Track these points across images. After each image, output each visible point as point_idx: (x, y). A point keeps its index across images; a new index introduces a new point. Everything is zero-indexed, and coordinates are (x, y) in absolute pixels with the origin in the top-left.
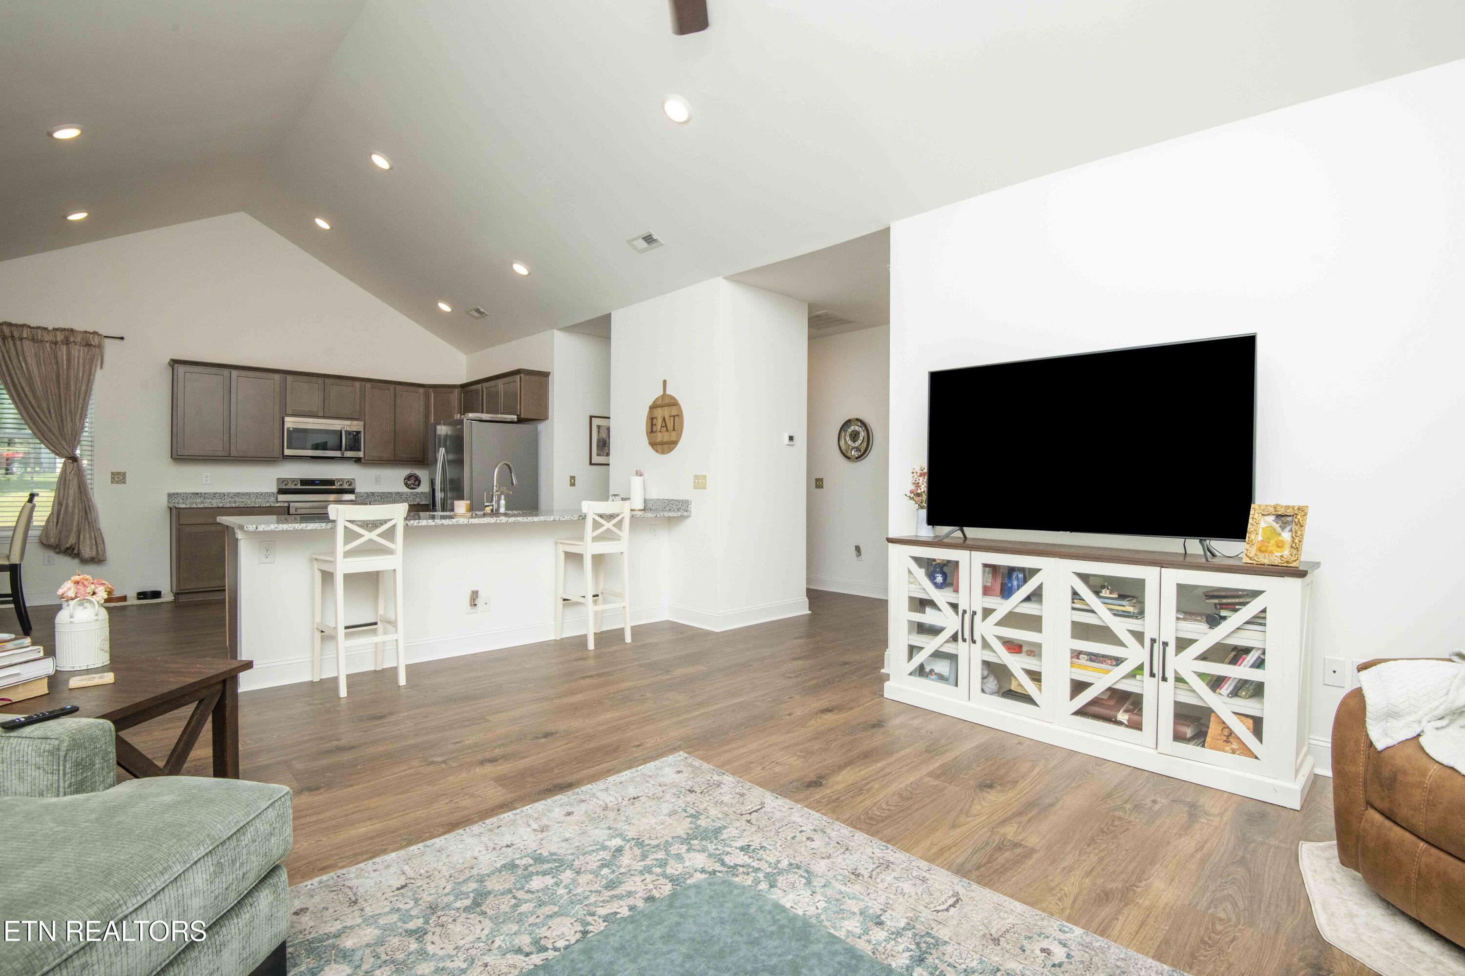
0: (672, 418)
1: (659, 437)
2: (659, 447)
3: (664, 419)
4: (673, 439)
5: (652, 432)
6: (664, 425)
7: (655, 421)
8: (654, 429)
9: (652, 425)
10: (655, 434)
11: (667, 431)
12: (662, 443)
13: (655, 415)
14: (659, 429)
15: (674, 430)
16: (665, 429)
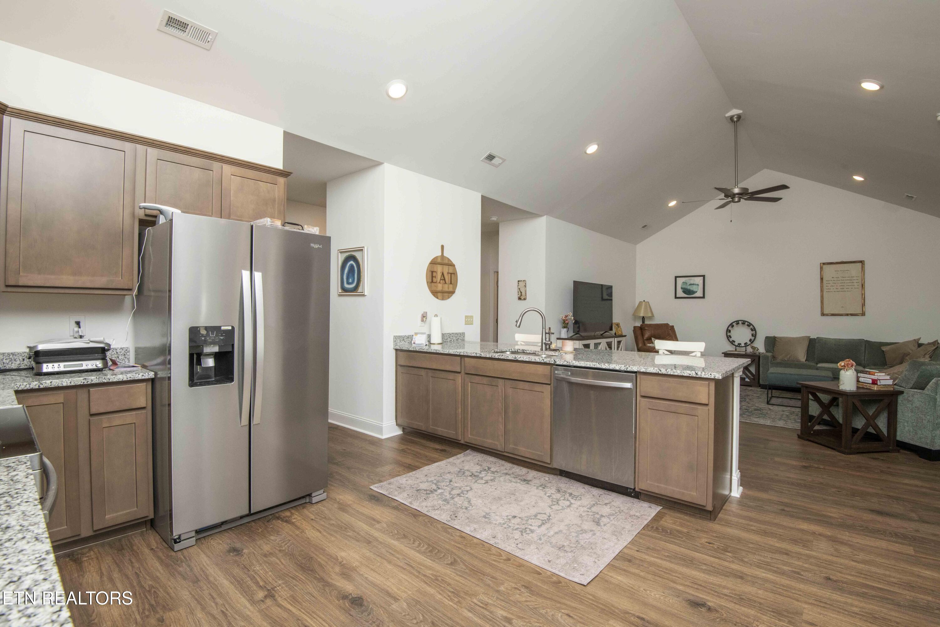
0: (450, 275)
1: (440, 287)
2: (439, 294)
3: (443, 274)
4: (451, 289)
5: (432, 282)
6: (442, 278)
7: (434, 274)
8: (434, 280)
9: (432, 277)
10: (436, 284)
11: (446, 283)
12: (443, 292)
13: (435, 270)
14: (439, 281)
15: (451, 283)
16: (444, 281)
